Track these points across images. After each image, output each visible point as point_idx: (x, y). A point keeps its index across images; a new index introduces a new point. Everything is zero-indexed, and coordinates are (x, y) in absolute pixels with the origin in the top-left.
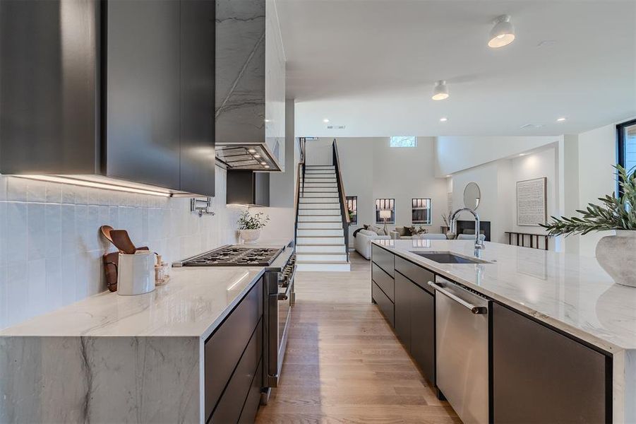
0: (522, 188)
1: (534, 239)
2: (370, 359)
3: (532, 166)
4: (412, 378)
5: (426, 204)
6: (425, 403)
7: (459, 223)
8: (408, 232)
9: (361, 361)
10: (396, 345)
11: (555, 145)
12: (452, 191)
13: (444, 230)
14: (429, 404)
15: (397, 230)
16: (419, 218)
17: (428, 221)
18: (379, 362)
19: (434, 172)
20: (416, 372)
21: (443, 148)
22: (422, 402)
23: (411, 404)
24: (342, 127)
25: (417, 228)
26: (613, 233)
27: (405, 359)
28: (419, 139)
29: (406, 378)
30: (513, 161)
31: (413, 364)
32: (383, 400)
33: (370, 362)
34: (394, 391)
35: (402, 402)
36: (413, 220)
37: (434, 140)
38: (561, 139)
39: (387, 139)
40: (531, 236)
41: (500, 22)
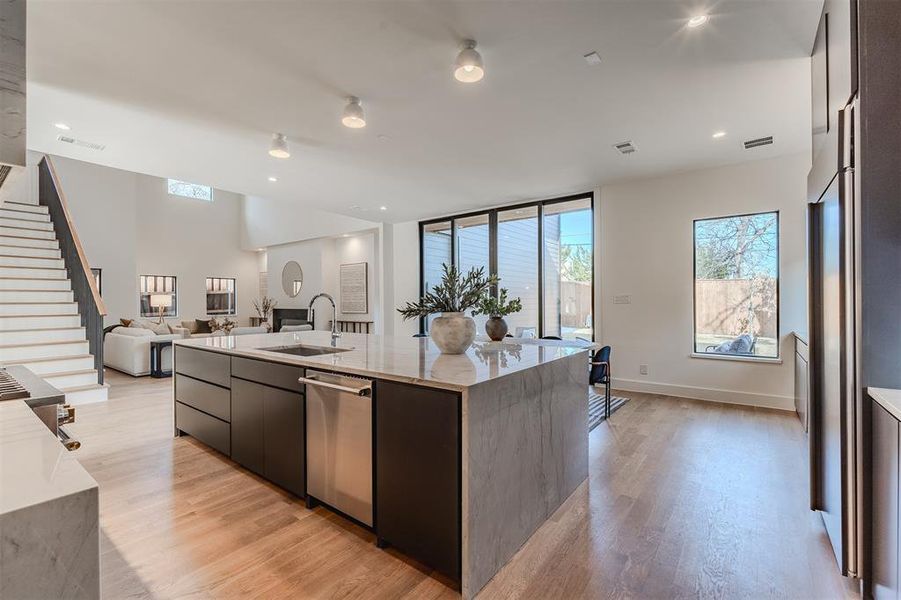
0: (345, 272)
1: (357, 326)
2: (205, 507)
3: (355, 249)
4: (272, 502)
5: (227, 286)
6: (296, 520)
7: (276, 312)
8: (203, 328)
9: (193, 513)
10: (238, 477)
11: (375, 231)
12: (266, 270)
13: (255, 322)
14: (301, 518)
15: (183, 324)
16: (216, 306)
17: (229, 311)
18: (220, 505)
19: (240, 241)
20: (274, 494)
21: (253, 212)
22: (292, 520)
23: (282, 527)
24: (98, 148)
25: (220, 320)
26: (439, 315)
27: (256, 486)
28: (216, 192)
29: (264, 506)
30: (337, 242)
31: (267, 488)
32: (245, 541)
33: (207, 509)
34: (256, 525)
35: (271, 531)
36: (208, 309)
37: (239, 200)
38: (380, 226)
39: (163, 181)
40: (354, 323)
41: (353, 104)
